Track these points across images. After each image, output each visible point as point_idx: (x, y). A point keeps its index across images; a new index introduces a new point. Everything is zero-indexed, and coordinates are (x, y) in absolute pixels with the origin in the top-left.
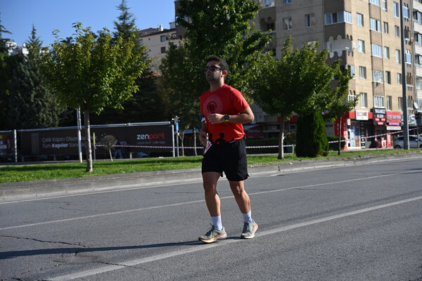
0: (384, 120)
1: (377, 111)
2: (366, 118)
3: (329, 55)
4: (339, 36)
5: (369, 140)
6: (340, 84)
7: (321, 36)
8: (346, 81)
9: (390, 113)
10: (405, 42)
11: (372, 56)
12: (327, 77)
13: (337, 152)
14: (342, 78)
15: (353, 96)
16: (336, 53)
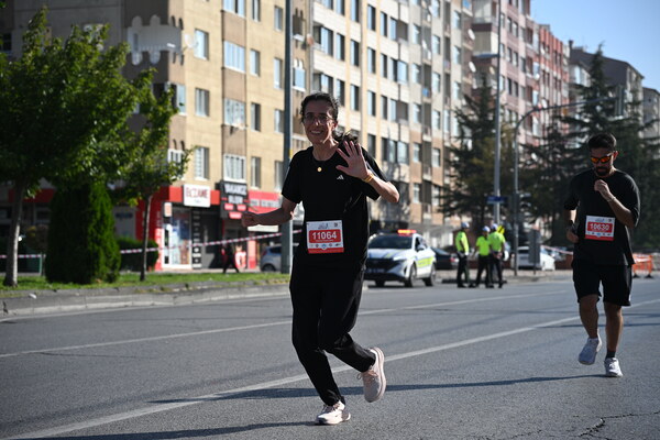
0: (243, 208)
1: (228, 189)
2: (205, 203)
3: (129, 56)
4: (155, 17)
5: (209, 250)
6: (151, 125)
7: (115, 14)
8: (165, 118)
9: (257, 195)
10: (292, 44)
11: (223, 68)
12: (121, 105)
13: (139, 274)
14: (156, 111)
15: (180, 152)
16: (146, 55)
